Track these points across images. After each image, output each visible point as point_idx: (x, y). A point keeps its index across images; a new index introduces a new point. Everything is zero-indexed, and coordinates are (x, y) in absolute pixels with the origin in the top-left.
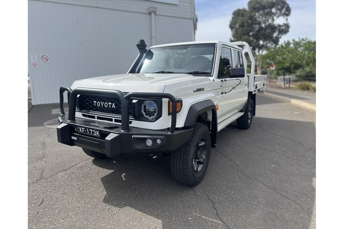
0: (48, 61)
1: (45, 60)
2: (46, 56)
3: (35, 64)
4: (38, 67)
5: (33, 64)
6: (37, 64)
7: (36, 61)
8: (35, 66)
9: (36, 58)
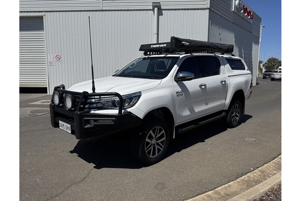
0: (60, 60)
1: (58, 59)
2: (59, 55)
3: (51, 62)
4: (53, 65)
5: (49, 63)
6: (52, 62)
7: (52, 60)
8: (51, 64)
9: (52, 57)
